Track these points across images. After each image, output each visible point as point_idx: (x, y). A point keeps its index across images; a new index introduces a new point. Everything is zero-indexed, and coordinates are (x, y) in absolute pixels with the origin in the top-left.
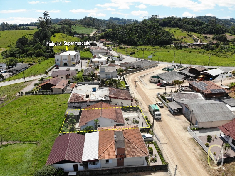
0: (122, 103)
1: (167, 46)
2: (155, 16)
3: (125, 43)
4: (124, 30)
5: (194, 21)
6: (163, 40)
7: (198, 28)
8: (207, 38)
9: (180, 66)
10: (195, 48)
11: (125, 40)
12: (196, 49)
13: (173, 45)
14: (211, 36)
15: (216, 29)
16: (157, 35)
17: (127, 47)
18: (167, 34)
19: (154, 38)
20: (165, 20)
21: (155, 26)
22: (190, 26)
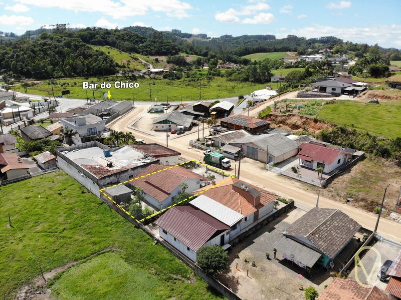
0: (167, 162)
1: (110, 77)
2: (62, 25)
3: (28, 75)
4: (19, 52)
5: (131, 35)
6: (100, 67)
7: (140, 45)
8: (159, 62)
9: (169, 105)
10: (154, 78)
11: (28, 70)
12: (156, 79)
13: (120, 75)
14: (164, 59)
15: (167, 47)
16: (85, 59)
17: (35, 82)
18: (104, 56)
19: (83, 65)
20: (84, 33)
21: (76, 43)
22: (127, 43)
